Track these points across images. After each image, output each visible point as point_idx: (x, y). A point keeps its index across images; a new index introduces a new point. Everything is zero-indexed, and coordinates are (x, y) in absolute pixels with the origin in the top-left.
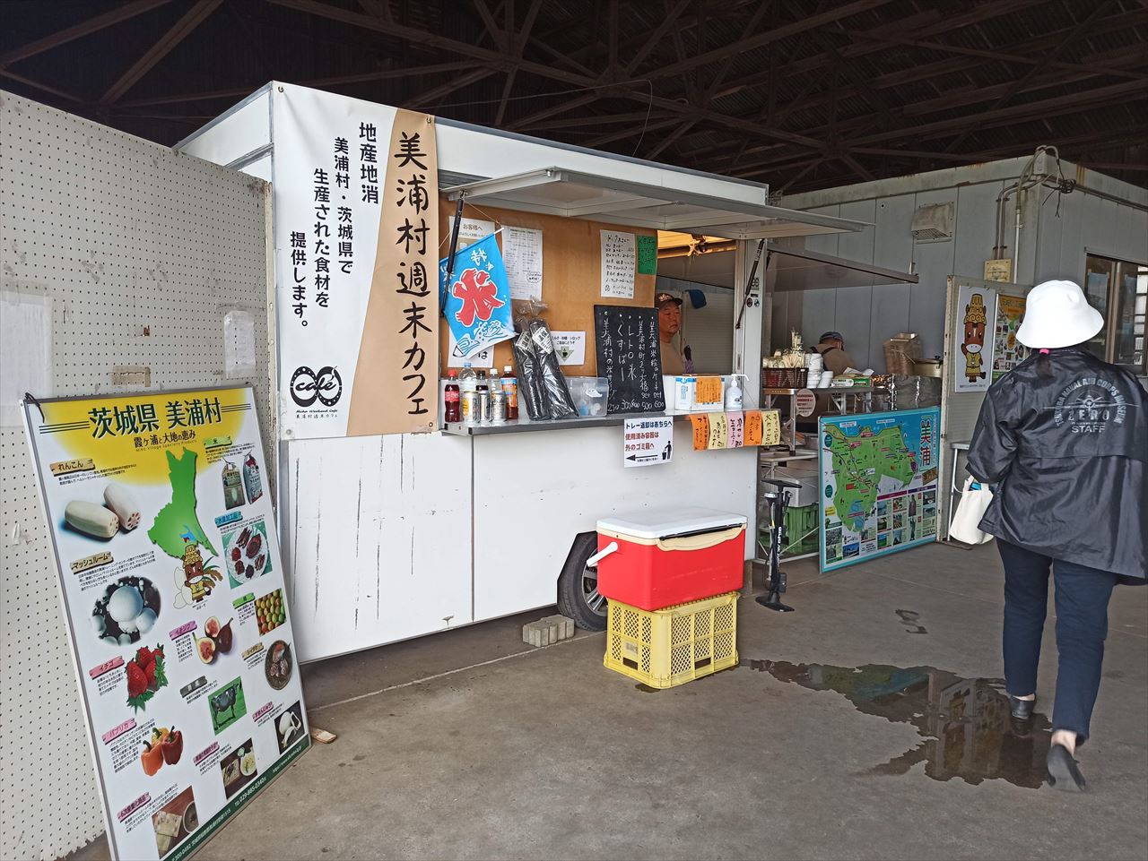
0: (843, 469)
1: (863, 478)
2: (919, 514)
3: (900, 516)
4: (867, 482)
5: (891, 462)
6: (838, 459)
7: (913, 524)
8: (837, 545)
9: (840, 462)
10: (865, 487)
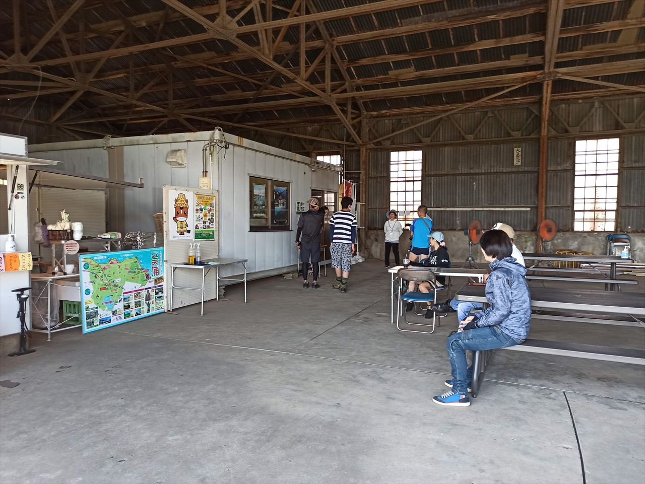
0: (98, 280)
1: (113, 284)
2: (153, 299)
3: (140, 301)
4: (116, 286)
5: (132, 275)
6: (94, 275)
7: (148, 305)
8: (94, 319)
9: (96, 277)
10: (114, 288)
